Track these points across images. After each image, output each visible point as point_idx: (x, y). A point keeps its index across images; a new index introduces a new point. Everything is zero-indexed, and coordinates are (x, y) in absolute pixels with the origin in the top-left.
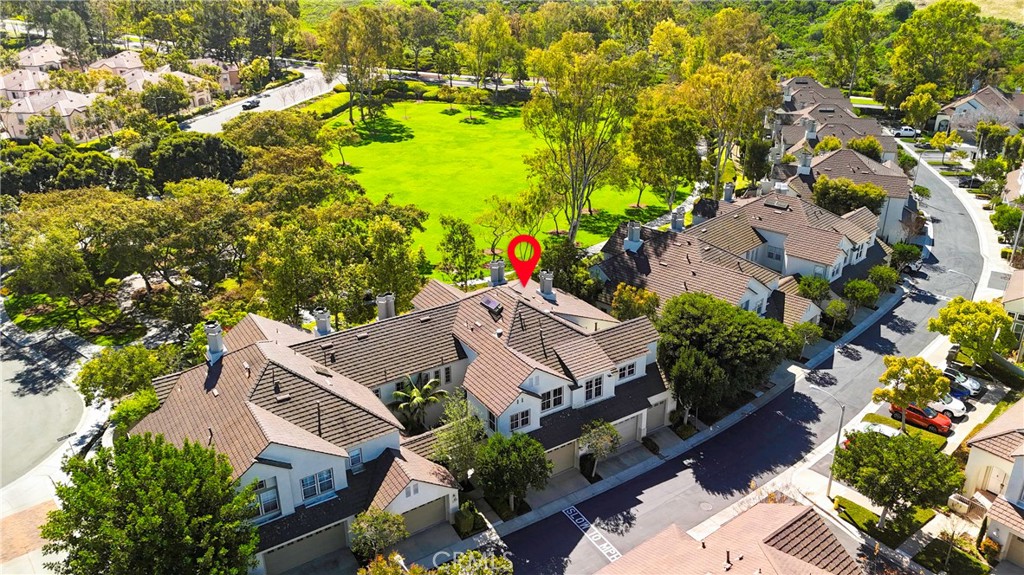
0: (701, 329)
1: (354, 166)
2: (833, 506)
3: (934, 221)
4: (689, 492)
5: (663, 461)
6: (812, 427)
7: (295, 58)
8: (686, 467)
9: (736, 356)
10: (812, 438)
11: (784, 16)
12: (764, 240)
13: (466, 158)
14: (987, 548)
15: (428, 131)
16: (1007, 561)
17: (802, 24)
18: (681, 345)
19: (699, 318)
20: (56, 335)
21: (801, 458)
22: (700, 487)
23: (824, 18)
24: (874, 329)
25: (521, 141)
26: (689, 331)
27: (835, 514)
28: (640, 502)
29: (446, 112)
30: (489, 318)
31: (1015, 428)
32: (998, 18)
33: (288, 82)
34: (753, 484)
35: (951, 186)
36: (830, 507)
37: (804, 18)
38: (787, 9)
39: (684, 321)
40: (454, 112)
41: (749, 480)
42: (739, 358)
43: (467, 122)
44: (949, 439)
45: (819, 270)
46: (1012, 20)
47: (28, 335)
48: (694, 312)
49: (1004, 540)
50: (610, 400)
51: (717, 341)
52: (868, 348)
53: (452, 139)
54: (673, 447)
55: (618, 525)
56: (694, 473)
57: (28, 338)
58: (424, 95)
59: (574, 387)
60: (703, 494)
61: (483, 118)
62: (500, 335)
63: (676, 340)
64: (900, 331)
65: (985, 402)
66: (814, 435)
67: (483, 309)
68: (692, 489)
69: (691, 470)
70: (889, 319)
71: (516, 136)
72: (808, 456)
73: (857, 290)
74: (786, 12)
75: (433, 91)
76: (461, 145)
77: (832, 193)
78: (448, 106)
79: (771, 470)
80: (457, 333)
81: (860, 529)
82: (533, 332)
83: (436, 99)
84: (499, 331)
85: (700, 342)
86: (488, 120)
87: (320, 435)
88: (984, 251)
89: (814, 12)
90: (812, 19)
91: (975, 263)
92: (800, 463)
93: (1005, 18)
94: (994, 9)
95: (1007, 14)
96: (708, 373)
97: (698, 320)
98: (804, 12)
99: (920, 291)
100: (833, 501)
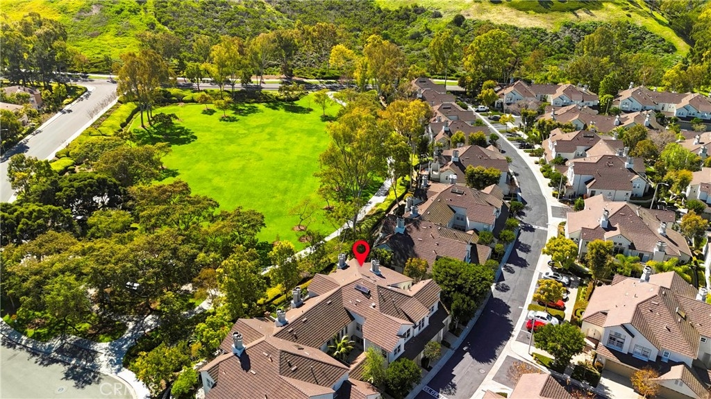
0: (459, 282)
1: (171, 169)
2: (533, 358)
3: (516, 175)
4: (472, 365)
5: (454, 351)
6: (509, 316)
7: (69, 71)
8: (465, 352)
9: (477, 293)
10: (511, 323)
11: (391, 22)
12: (455, 212)
13: (241, 152)
14: (598, 366)
15: (203, 131)
16: (605, 369)
17: (403, 27)
18: (451, 291)
19: (456, 275)
20: (68, 340)
21: (511, 335)
22: (476, 361)
23: (414, 23)
24: (514, 253)
25: (269, 134)
26: (453, 283)
27: (535, 362)
28: (455, 376)
29: (205, 112)
30: (364, 297)
31: (599, 311)
32: (509, 24)
33: (79, 96)
34: (497, 354)
35: (515, 147)
36: (531, 359)
37: (403, 23)
38: (392, 17)
39: (449, 278)
40: (211, 112)
41: (495, 352)
42: (478, 293)
43: (224, 120)
44: (565, 311)
45: (486, 227)
46: (516, 25)
47: (47, 344)
48: (452, 272)
49: (604, 362)
50: (428, 326)
51: (468, 286)
52: (516, 265)
53: (222, 137)
54: (456, 342)
55: (450, 390)
56: (470, 354)
57: (49, 346)
58: (184, 99)
59: (415, 327)
60: (479, 365)
61: (233, 115)
62: (374, 307)
63: (449, 289)
64: (525, 252)
65: (572, 288)
66: (511, 321)
67: (357, 292)
68: (473, 363)
69: (468, 353)
70: (518, 244)
71: (263, 131)
72: (513, 333)
73: (506, 236)
74: (392, 19)
75: (188, 95)
76: (231, 141)
77: (477, 176)
78: (204, 107)
79: (501, 345)
80: (347, 307)
81: (547, 368)
82: (389, 301)
83: (193, 101)
84: (374, 304)
85: (460, 288)
86: (238, 117)
87: (317, 383)
88: (544, 193)
89: (408, 19)
90: (408, 24)
91: (542, 201)
92: (511, 338)
93: (512, 24)
94: (506, 18)
95: (513, 21)
96: (469, 305)
97: (455, 276)
98: (403, 19)
99: (525, 224)
100: (532, 355)
